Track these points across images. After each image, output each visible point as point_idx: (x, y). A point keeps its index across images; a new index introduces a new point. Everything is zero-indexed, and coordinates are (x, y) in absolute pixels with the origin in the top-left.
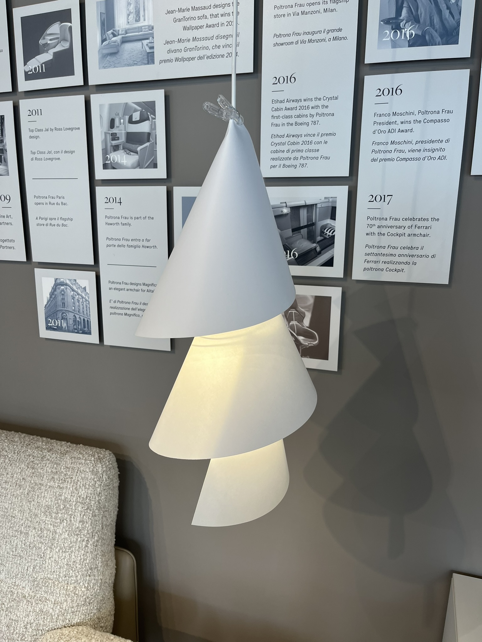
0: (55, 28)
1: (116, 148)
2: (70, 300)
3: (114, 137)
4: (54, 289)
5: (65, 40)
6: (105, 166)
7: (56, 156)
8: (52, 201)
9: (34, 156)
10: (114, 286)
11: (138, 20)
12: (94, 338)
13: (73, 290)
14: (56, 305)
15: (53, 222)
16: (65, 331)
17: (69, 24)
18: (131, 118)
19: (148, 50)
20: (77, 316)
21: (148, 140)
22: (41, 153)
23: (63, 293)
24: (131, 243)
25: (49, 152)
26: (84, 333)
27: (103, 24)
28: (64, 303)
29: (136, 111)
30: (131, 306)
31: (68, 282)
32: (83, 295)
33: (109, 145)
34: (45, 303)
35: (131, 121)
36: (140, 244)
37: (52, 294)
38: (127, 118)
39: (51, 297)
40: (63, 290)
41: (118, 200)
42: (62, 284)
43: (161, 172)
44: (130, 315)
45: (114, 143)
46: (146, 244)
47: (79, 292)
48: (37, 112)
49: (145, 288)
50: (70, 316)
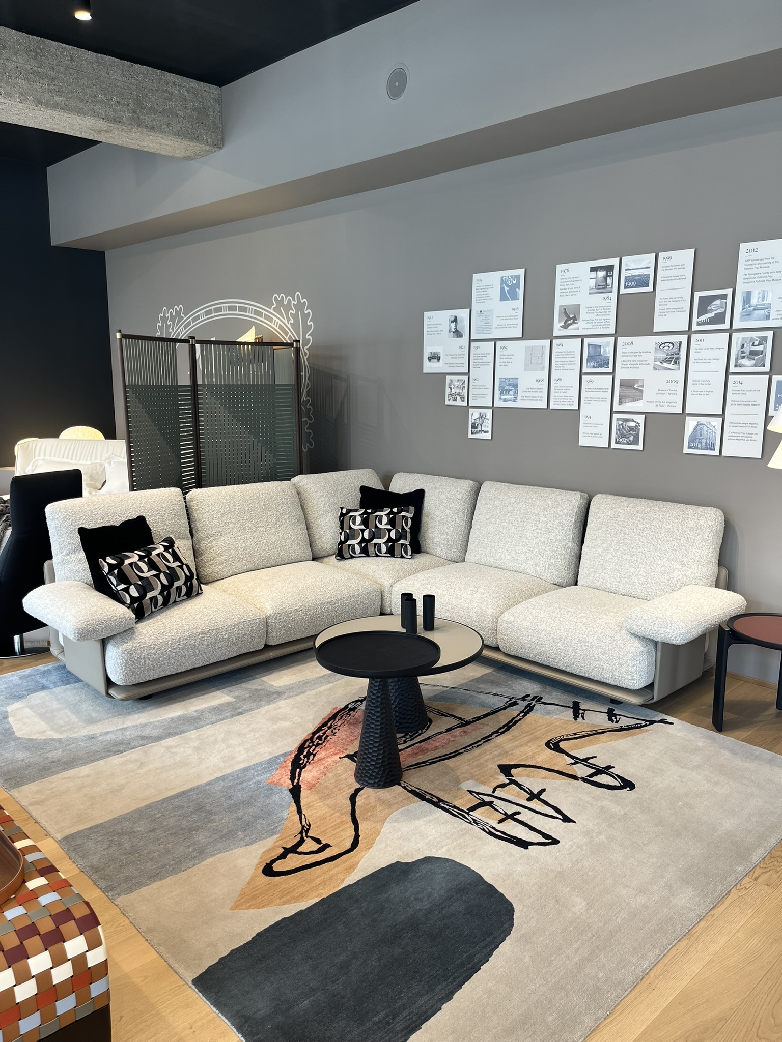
0: (718, 302)
1: (743, 357)
2: (705, 433)
3: (743, 352)
4: (696, 427)
5: (722, 308)
6: (736, 366)
7: (709, 361)
8: (702, 383)
9: (696, 361)
10: (732, 425)
11: (763, 301)
12: (716, 452)
13: (708, 427)
14: (696, 436)
15: (701, 393)
16: (699, 449)
17: (725, 301)
18: (753, 343)
19: (767, 314)
20: (708, 441)
21: (762, 354)
22: (700, 359)
23: (701, 429)
24: (745, 403)
25: (705, 359)
26: (711, 449)
27: (744, 301)
28: (701, 435)
29: (757, 340)
30: (740, 435)
31: (705, 423)
32: (713, 430)
33: (739, 356)
34: (690, 434)
35: (753, 345)
36: (751, 403)
37: (695, 430)
38: (751, 343)
39: (693, 431)
40: (701, 428)
41: (741, 382)
42: (702, 424)
43: (767, 368)
44: (739, 440)
45: (742, 355)
46: (753, 403)
47: (711, 428)
48: (701, 340)
49: (751, 425)
50: (704, 441)
